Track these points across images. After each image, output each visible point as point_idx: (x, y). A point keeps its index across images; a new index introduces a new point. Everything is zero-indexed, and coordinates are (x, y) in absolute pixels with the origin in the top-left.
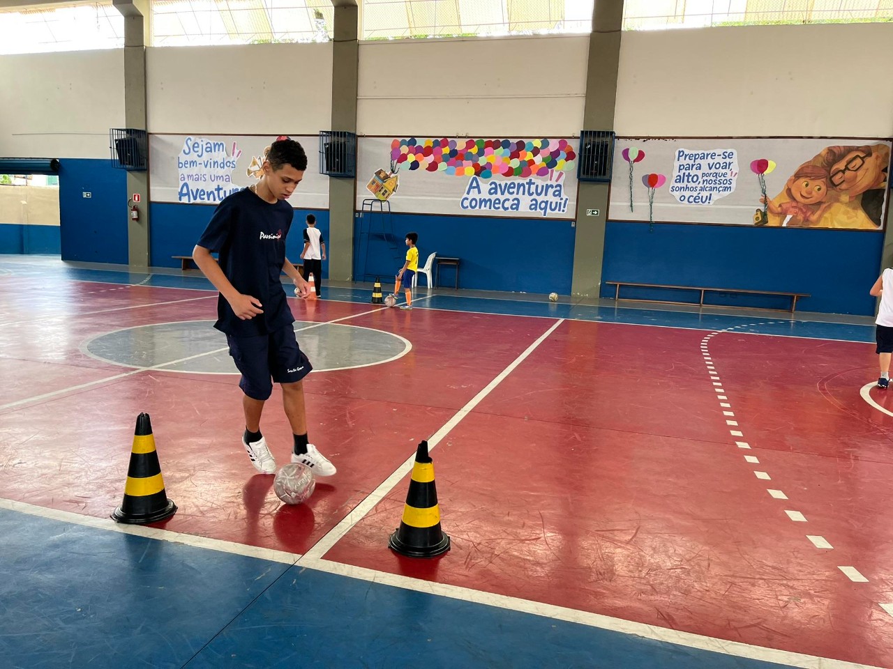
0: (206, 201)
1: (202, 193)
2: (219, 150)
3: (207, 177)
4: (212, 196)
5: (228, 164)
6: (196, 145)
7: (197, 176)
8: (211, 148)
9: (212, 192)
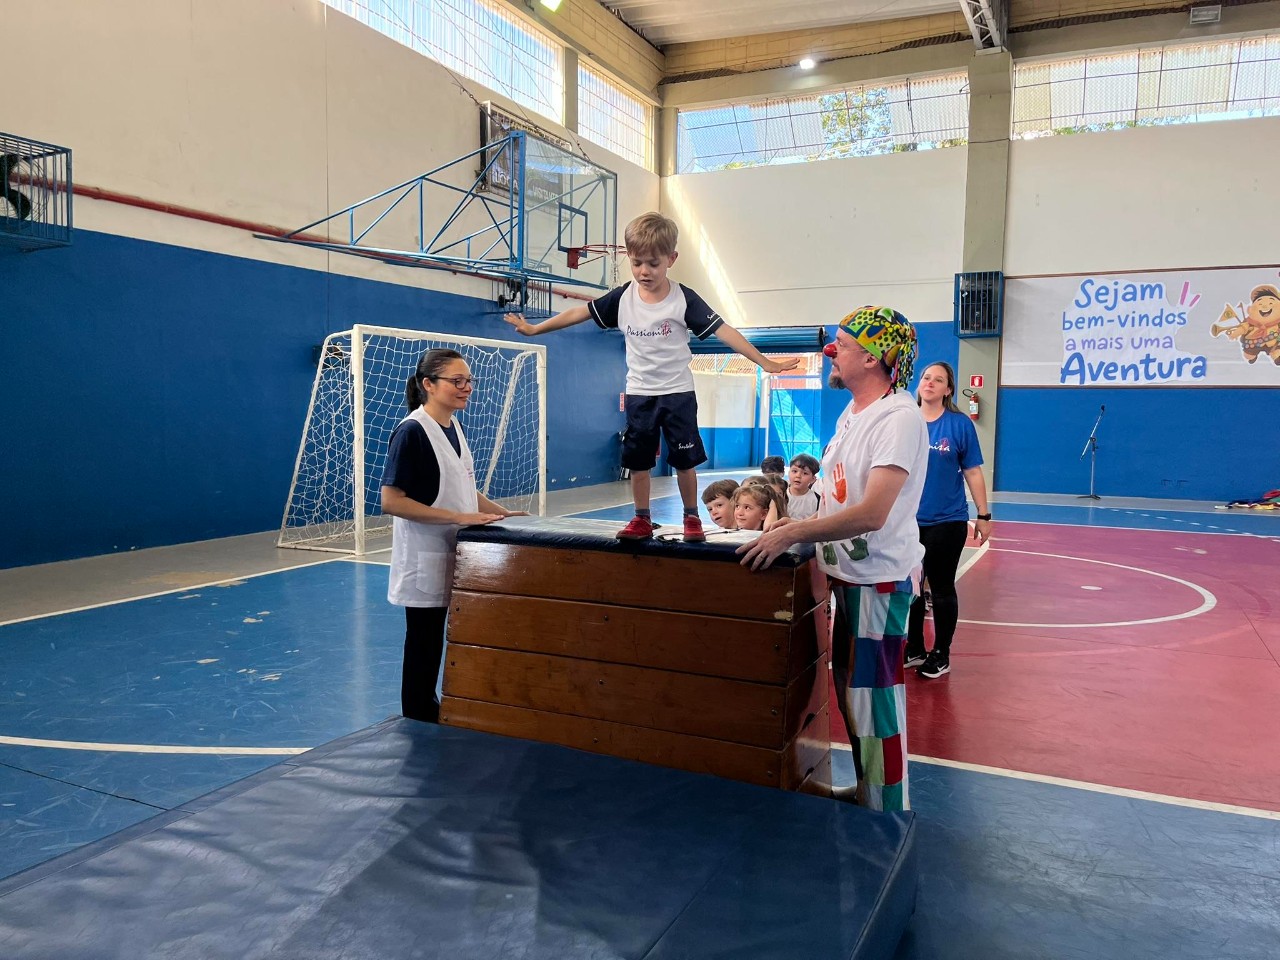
0: (1119, 382)
1: (1112, 368)
2: (1151, 296)
3: (1125, 342)
4: (1132, 371)
5: (1171, 319)
6: (1103, 291)
7: (1103, 342)
8: (1134, 294)
9: (1134, 367)
